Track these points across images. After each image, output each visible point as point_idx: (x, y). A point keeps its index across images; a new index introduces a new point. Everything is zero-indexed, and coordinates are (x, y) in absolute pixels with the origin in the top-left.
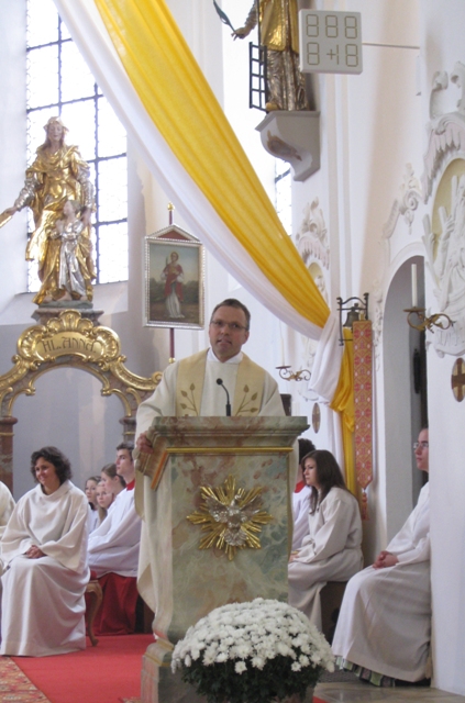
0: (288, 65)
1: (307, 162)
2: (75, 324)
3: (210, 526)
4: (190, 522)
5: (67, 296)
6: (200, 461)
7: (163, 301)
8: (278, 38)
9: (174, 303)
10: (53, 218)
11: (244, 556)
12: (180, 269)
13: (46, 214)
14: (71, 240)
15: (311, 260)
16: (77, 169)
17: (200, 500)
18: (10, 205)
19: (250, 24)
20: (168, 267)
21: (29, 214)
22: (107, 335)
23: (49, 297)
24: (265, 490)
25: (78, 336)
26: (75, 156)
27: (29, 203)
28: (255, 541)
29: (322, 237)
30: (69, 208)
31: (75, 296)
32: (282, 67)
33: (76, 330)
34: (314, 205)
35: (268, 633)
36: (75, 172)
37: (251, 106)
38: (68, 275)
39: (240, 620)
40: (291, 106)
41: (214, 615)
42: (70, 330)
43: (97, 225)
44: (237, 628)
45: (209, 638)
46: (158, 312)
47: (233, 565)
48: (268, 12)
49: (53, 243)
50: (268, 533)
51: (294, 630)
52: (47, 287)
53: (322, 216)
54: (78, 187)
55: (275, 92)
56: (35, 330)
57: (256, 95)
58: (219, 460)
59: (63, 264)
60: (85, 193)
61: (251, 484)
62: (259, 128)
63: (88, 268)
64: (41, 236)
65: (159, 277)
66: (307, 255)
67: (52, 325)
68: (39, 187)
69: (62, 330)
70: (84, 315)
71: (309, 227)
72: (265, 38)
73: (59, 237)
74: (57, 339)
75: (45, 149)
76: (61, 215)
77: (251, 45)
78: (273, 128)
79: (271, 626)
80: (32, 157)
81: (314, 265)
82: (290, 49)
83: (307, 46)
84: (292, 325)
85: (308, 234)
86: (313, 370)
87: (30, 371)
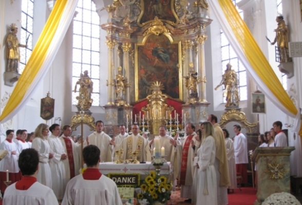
0: (285, 51)
1: (291, 74)
2: (235, 111)
3: (271, 174)
4: (266, 172)
5: (233, 105)
6: (268, 157)
7: (256, 108)
8: (282, 45)
9: (258, 108)
10: (229, 87)
11: (279, 181)
12: (260, 100)
13: (227, 86)
14: (233, 92)
15: (292, 98)
16: (234, 75)
17: (268, 167)
18: (219, 84)
19: (275, 41)
20: (257, 100)
21: (223, 86)
22: (242, 114)
23: (229, 105)
24: (284, 164)
25: (235, 114)
26: (234, 72)
27: (223, 83)
28: (282, 177)
29: (295, 92)
30: (233, 84)
31: (235, 105)
32: (283, 52)
33: (235, 113)
34: (293, 85)
35: (286, 202)
36: (234, 76)
37: (276, 61)
38: (233, 100)
39: (278, 198)
40: (286, 61)
41: (272, 196)
42: (234, 113)
43: (239, 87)
44: (278, 200)
45: (271, 203)
46: (255, 110)
47: (276, 183)
48: (280, 39)
49: (229, 93)
50: (285, 175)
51: (292, 201)
52: (228, 103)
53: (295, 87)
54: (235, 79)
55: (282, 58)
56: (226, 113)
57: (277, 59)
58: (273, 157)
59: (232, 98)
60: (236, 81)
61: (281, 163)
62: (279, 66)
63: (238, 98)
64: (226, 91)
65: (255, 102)
66: (291, 97)
67: (230, 112)
68: (225, 80)
69: (232, 113)
70: (237, 109)
71: (291, 90)
72: (279, 45)
73: (230, 91)
74: (231, 115)
75: (226, 71)
76: (231, 86)
77: (276, 47)
78: (282, 66)
79: (286, 200)
80: (224, 73)
81: (293, 99)
82: (286, 47)
83: (291, 51)
84: (288, 115)
85: (292, 92)
86: (294, 125)
87: (224, 123)
